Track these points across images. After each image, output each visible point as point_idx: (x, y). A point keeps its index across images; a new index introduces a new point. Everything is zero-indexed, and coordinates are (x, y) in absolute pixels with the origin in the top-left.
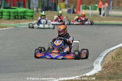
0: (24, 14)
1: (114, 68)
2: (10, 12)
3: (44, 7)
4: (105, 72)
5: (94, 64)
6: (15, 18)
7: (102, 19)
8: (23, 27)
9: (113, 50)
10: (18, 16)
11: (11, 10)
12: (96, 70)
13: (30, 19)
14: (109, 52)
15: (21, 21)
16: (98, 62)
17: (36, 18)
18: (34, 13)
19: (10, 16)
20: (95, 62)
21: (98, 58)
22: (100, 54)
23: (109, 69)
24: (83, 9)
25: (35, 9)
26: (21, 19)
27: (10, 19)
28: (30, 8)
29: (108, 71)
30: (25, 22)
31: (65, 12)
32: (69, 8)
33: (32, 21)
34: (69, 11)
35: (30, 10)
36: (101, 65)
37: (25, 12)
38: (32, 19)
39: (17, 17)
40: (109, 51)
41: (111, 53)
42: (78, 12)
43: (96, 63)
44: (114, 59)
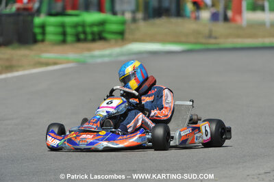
0: (100, 28)
2: (63, 25)
3: (150, 9)
6: (78, 40)
8: (99, 60)
10: (85, 33)
11: (68, 20)
13: (116, 40)
15: (94, 45)
17: (131, 37)
18: (127, 25)
19: (64, 34)
24: (248, 9)
25: (128, 16)
26: (94, 40)
27: (64, 42)
30: (104, 48)
33: (122, 46)
35: (114, 18)
37: (102, 23)
38: (123, 39)
39: (82, 36)
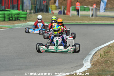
0: (18, 16)
1: (102, 65)
2: (4, 15)
3: (36, 9)
4: (94, 69)
5: (84, 62)
6: (10, 20)
7: (91, 20)
8: (17, 28)
9: (101, 48)
10: (12, 17)
11: (6, 12)
12: (86, 68)
13: (23, 20)
14: (98, 51)
15: (15, 22)
16: (88, 60)
17: (29, 19)
18: (27, 15)
19: (5, 18)
20: (84, 60)
21: (88, 56)
22: (89, 52)
23: (98, 66)
24: (72, 10)
25: (28, 11)
26: (15, 20)
27: (4, 20)
28: (23, 10)
29: (96, 68)
30: (19, 23)
31: (56, 13)
32: (60, 10)
33: (25, 23)
34: (60, 13)
35: (23, 12)
36: (90, 62)
37: (18, 14)
38: (26, 20)
39: (11, 19)
40: (98, 49)
41: (100, 51)
42: (69, 13)
43: (86, 61)
44: (102, 57)
